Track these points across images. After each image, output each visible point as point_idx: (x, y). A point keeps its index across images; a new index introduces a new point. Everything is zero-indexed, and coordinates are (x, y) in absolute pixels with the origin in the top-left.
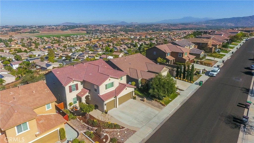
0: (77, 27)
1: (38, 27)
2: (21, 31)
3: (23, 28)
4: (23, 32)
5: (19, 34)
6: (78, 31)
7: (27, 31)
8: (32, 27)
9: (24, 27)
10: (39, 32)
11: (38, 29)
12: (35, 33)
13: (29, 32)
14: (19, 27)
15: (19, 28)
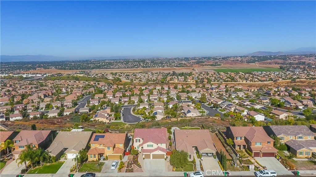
0: (270, 58)
1: (222, 58)
2: (204, 64)
3: (208, 60)
4: (206, 65)
5: (202, 67)
6: (270, 64)
7: (210, 63)
8: (216, 59)
9: (209, 58)
10: (221, 65)
11: (221, 60)
12: (216, 66)
13: (211, 64)
14: (205, 58)
15: (204, 60)
